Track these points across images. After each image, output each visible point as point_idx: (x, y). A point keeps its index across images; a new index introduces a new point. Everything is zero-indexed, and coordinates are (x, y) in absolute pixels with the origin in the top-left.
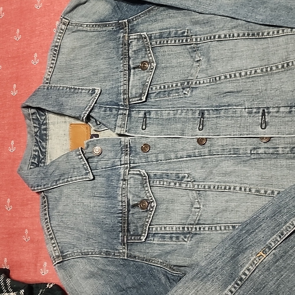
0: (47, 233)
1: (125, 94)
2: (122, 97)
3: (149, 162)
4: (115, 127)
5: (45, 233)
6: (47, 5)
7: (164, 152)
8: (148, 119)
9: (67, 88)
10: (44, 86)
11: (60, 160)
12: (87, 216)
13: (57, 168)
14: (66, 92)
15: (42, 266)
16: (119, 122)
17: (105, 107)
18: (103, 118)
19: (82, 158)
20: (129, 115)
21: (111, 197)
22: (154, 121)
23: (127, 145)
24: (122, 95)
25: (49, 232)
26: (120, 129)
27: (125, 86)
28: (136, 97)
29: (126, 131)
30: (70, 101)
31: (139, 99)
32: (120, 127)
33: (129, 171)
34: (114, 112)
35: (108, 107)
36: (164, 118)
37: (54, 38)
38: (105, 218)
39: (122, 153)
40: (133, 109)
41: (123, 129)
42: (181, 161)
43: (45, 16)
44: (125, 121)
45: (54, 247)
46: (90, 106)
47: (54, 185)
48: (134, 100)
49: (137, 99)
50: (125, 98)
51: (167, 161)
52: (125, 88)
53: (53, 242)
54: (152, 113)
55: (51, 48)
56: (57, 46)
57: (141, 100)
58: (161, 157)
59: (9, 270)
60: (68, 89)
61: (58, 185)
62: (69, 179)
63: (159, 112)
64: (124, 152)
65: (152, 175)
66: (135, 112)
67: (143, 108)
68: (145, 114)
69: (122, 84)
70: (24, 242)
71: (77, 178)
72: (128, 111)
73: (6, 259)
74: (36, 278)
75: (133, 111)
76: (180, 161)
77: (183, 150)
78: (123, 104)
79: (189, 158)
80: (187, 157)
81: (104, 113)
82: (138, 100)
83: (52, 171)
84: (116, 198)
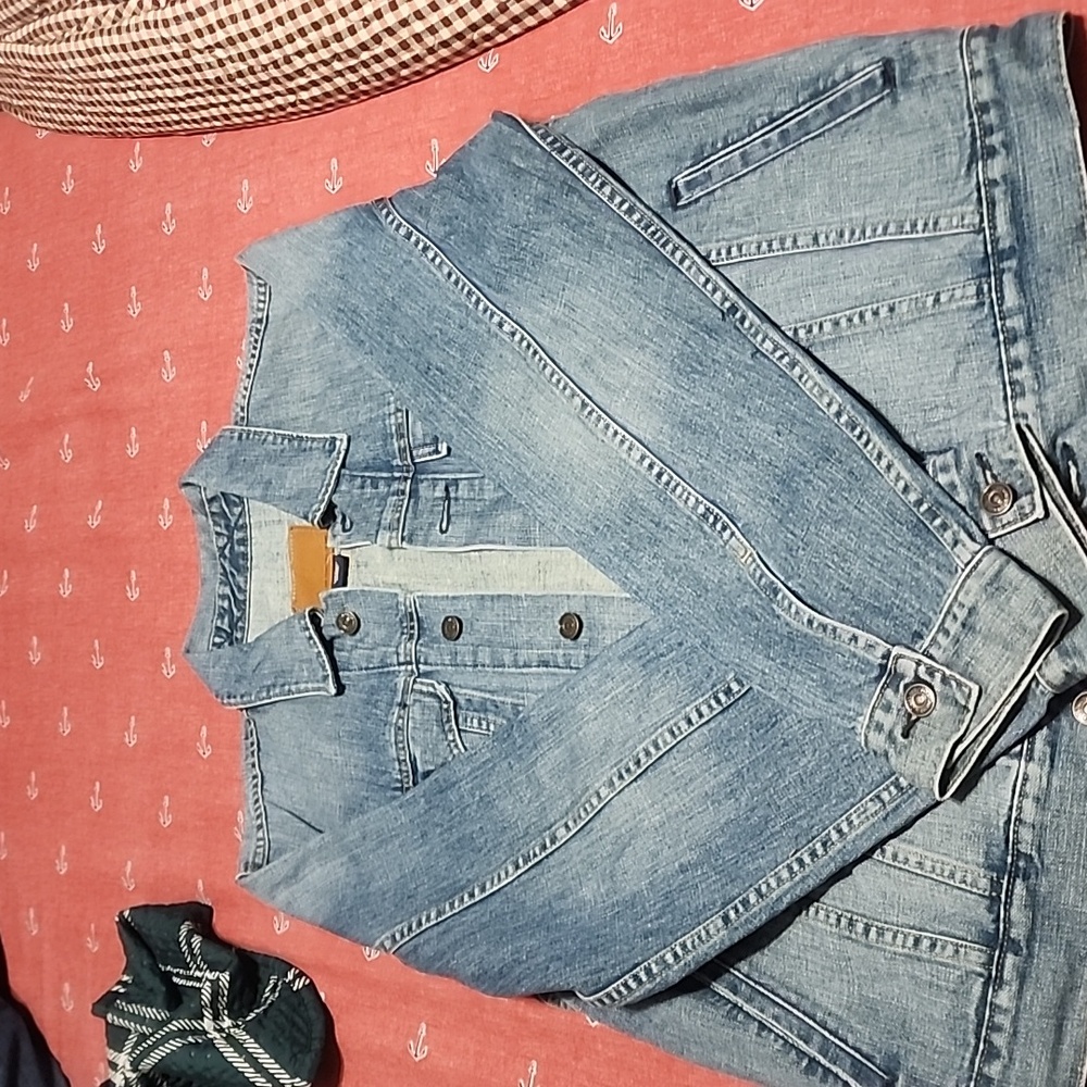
3: (457, 665)
7: (489, 643)
11: (273, 635)
23: (411, 614)
38: (367, 798)
39: (403, 634)
42: (527, 674)
51: (496, 669)
53: (260, 835)
58: (484, 656)
64: (405, 630)
77: (529, 644)
79: (544, 669)
80: (539, 666)
83: (256, 662)
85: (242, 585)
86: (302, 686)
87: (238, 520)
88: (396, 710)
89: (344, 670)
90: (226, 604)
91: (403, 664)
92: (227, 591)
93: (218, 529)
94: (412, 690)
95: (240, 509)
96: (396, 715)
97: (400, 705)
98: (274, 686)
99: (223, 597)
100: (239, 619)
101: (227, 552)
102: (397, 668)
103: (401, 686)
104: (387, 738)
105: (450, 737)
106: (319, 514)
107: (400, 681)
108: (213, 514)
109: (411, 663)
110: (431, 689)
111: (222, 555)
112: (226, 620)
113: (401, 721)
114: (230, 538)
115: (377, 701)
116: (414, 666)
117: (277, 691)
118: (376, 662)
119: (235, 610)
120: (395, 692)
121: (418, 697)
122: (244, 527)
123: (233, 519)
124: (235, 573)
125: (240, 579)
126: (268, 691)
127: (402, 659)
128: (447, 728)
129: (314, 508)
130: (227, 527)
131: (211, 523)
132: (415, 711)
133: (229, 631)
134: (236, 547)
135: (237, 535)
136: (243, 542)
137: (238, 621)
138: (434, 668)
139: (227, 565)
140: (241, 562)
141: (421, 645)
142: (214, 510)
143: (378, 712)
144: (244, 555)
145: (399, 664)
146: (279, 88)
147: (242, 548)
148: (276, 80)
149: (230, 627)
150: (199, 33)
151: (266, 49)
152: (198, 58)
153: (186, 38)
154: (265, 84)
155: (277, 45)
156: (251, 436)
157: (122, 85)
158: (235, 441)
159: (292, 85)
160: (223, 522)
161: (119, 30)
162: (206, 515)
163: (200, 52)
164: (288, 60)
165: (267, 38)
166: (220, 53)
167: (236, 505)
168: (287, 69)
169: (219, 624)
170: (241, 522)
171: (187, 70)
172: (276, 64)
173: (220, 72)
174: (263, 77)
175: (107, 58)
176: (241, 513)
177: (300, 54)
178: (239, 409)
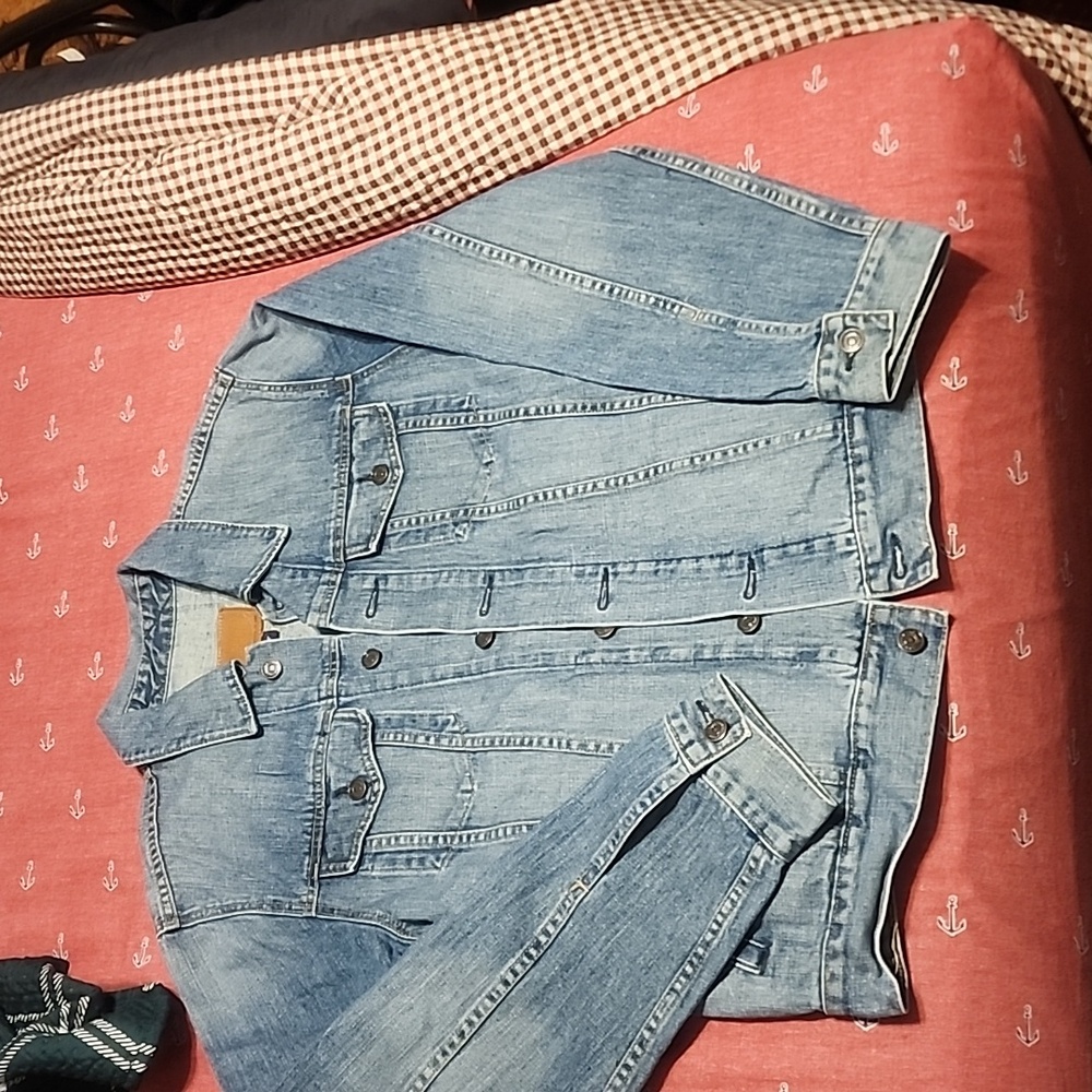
0: (150, 863)
1: (339, 538)
2: (331, 545)
3: (377, 691)
4: (307, 613)
5: (147, 863)
6: (195, 341)
7: (408, 667)
8: (381, 593)
9: (217, 526)
10: (170, 524)
11: (190, 690)
12: (238, 820)
13: (183, 710)
14: (213, 536)
15: (137, 948)
16: (318, 601)
17: (294, 569)
18: (287, 593)
19: (235, 685)
20: (343, 585)
21: (291, 774)
22: (393, 596)
23: (334, 654)
24: (331, 540)
25: (154, 860)
26: (318, 616)
27: (339, 520)
28: (359, 544)
29: (331, 620)
30: (220, 555)
31: (364, 547)
32: (319, 611)
33: (334, 713)
34: (312, 578)
35: (300, 569)
36: (414, 590)
37: (200, 416)
38: (275, 824)
39: (324, 672)
40: (353, 572)
41: (323, 616)
42: (443, 686)
43: (188, 366)
44: (330, 598)
45: (163, 895)
46: (263, 565)
47: (173, 750)
48: (354, 549)
49: (359, 548)
50: (338, 545)
51: (414, 687)
52: (339, 525)
53: (161, 882)
54: (391, 578)
55: (191, 439)
56: (204, 434)
57: (367, 549)
58: (403, 678)
59: (67, 963)
60: (220, 529)
61: (183, 751)
62: (207, 736)
63: (405, 577)
64: (327, 670)
65: (382, 721)
66: (355, 577)
67: (375, 569)
68: (376, 582)
69: (333, 515)
70: (104, 892)
71: (225, 732)
72: (340, 575)
73: (62, 935)
74: (123, 976)
75: (352, 576)
76: (439, 686)
77: (447, 660)
78: (332, 561)
79: (459, 679)
80: (454, 677)
81: (290, 580)
82: (361, 551)
83: (170, 716)
84: (301, 775)
85: (163, 662)
86: (217, 734)
87: (165, 605)
88: (317, 738)
89: (262, 713)
90: (145, 679)
91: (324, 699)
92: (148, 668)
93: (146, 614)
94: (333, 719)
95: (168, 595)
96: (316, 743)
97: (319, 734)
98: (185, 738)
99: (142, 674)
100: (157, 692)
101: (151, 634)
102: (317, 704)
103: (320, 719)
104: (306, 763)
105: (365, 751)
106: (250, 586)
107: (320, 714)
108: (143, 600)
109: (332, 697)
110: (353, 715)
111: (148, 638)
112: (143, 693)
113: (321, 747)
114: (156, 621)
115: (298, 734)
116: (335, 699)
117: (188, 742)
118: (296, 701)
119: (153, 684)
120: (314, 724)
121: (340, 723)
122: (170, 611)
123: (161, 604)
124: (157, 651)
125: (162, 656)
126: (179, 743)
127: (323, 694)
128: (363, 743)
129: (246, 580)
130: (154, 611)
131: (141, 608)
132: (336, 736)
133: (144, 703)
134: (161, 629)
135: (163, 618)
136: (168, 623)
137: (155, 694)
138: (354, 698)
139: (150, 645)
140: (164, 641)
141: (343, 680)
142: (144, 596)
143: (299, 743)
144: (168, 636)
145: (320, 699)
146: (229, 244)
147: (167, 629)
148: (228, 236)
149: (146, 700)
150: (169, 193)
151: (226, 208)
152: (161, 214)
153: (156, 196)
154: (217, 239)
155: (237, 205)
156: (187, 526)
157: (79, 240)
158: (172, 532)
159: (241, 241)
160: (151, 607)
161: (91, 191)
162: (137, 603)
163: (165, 209)
164: (243, 219)
165: (229, 199)
166: (183, 210)
167: (165, 591)
168: (241, 226)
169: (135, 697)
170: (168, 606)
171: (148, 225)
172: (231, 222)
173: (179, 228)
174: (218, 233)
175: (73, 214)
176: (169, 598)
177: (255, 214)
178: (175, 509)
